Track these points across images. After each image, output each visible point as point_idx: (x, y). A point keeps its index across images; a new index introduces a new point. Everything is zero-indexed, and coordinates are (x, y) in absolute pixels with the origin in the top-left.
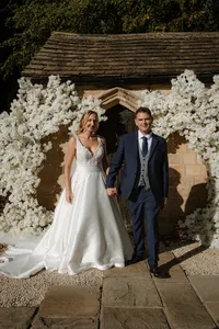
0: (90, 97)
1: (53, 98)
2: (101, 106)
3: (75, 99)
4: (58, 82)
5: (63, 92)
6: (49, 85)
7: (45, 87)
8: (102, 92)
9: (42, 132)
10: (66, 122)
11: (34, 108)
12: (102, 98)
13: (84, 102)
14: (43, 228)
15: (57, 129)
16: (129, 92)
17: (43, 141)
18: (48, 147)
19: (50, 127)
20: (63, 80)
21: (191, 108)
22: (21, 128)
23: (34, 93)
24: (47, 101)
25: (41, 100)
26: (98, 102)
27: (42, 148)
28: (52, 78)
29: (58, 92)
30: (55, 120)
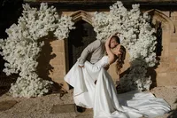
0: (65, 16)
1: (44, 16)
2: (72, 21)
3: (57, 16)
4: (45, 7)
5: (50, 12)
6: (41, 8)
7: (38, 10)
8: (72, 13)
9: (38, 35)
10: (52, 30)
11: (32, 21)
12: (73, 16)
13: (62, 18)
14: (41, 89)
15: (47, 34)
16: (87, 13)
17: (39, 40)
18: (42, 44)
19: (43, 33)
20: (49, 6)
21: (120, 22)
22: (25, 33)
23: (31, 13)
24: (41, 18)
25: (37, 17)
26: (70, 18)
27: (38, 45)
28: (42, 4)
29: (47, 13)
30: (45, 28)
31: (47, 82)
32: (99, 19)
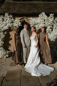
0: (17, 19)
1: (7, 20)
2: (20, 22)
3: (13, 20)
4: (8, 15)
5: (9, 18)
6: (5, 16)
7: (4, 16)
8: (20, 18)
9: (4, 29)
10: (10, 26)
11: (1, 22)
12: (20, 20)
13: (15, 21)
14: (5, 55)
15: (8, 28)
16: (28, 18)
17: (4, 31)
18: (6, 33)
19: (6, 28)
20: (9, 15)
21: (44, 23)
23: (1, 18)
24: (5, 20)
25: (3, 20)
26: (19, 21)
27: (4, 33)
28: (6, 14)
29: (8, 18)
30: (7, 26)
31: (8, 52)
32: (33, 21)
